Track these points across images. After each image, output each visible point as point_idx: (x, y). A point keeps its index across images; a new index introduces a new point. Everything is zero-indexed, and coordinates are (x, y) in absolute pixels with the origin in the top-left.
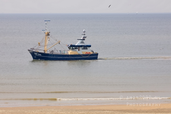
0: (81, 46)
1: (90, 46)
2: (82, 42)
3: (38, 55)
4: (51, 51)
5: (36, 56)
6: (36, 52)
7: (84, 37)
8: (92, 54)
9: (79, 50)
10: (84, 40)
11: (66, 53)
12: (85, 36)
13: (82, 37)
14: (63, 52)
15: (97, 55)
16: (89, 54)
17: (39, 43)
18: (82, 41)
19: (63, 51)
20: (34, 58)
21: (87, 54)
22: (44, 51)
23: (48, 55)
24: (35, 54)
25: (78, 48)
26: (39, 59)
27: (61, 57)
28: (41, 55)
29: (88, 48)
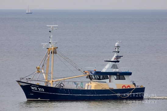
1: (130, 74)
5: (34, 93)
6: (35, 85)
7: (118, 57)
9: (110, 81)
12: (119, 54)
13: (114, 57)
15: (144, 91)
18: (114, 63)
19: (80, 83)
24: (32, 88)
25: (109, 76)
26: (39, 99)
27: (80, 95)
28: (43, 91)
29: (125, 77)
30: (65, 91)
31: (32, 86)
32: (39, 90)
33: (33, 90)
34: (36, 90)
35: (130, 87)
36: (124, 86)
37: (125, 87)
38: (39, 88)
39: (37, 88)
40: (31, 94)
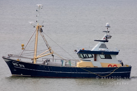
0: (100, 53)
1: (117, 53)
2: (102, 46)
3: (19, 66)
4: (44, 60)
5: (16, 69)
6: (15, 62)
7: (107, 37)
8: (120, 68)
9: (95, 60)
10: (107, 41)
11: (73, 65)
13: (104, 37)
14: (68, 63)
16: (115, 67)
17: (23, 46)
18: (103, 43)
20: (13, 73)
21: (110, 67)
22: (32, 59)
23: (37, 66)
24: (14, 64)
25: (93, 55)
26: (22, 75)
27: (61, 72)
28: (24, 67)
29: (112, 56)
30: (45, 68)
31: (14, 62)
32: (20, 66)
33: (15, 66)
34: (17, 66)
35: (116, 66)
36: (110, 65)
37: (112, 66)
38: (19, 64)
39: (18, 64)
40: (15, 70)
